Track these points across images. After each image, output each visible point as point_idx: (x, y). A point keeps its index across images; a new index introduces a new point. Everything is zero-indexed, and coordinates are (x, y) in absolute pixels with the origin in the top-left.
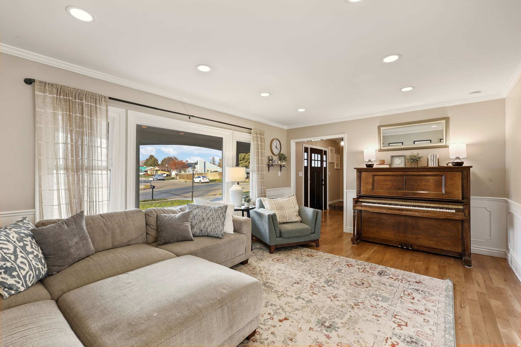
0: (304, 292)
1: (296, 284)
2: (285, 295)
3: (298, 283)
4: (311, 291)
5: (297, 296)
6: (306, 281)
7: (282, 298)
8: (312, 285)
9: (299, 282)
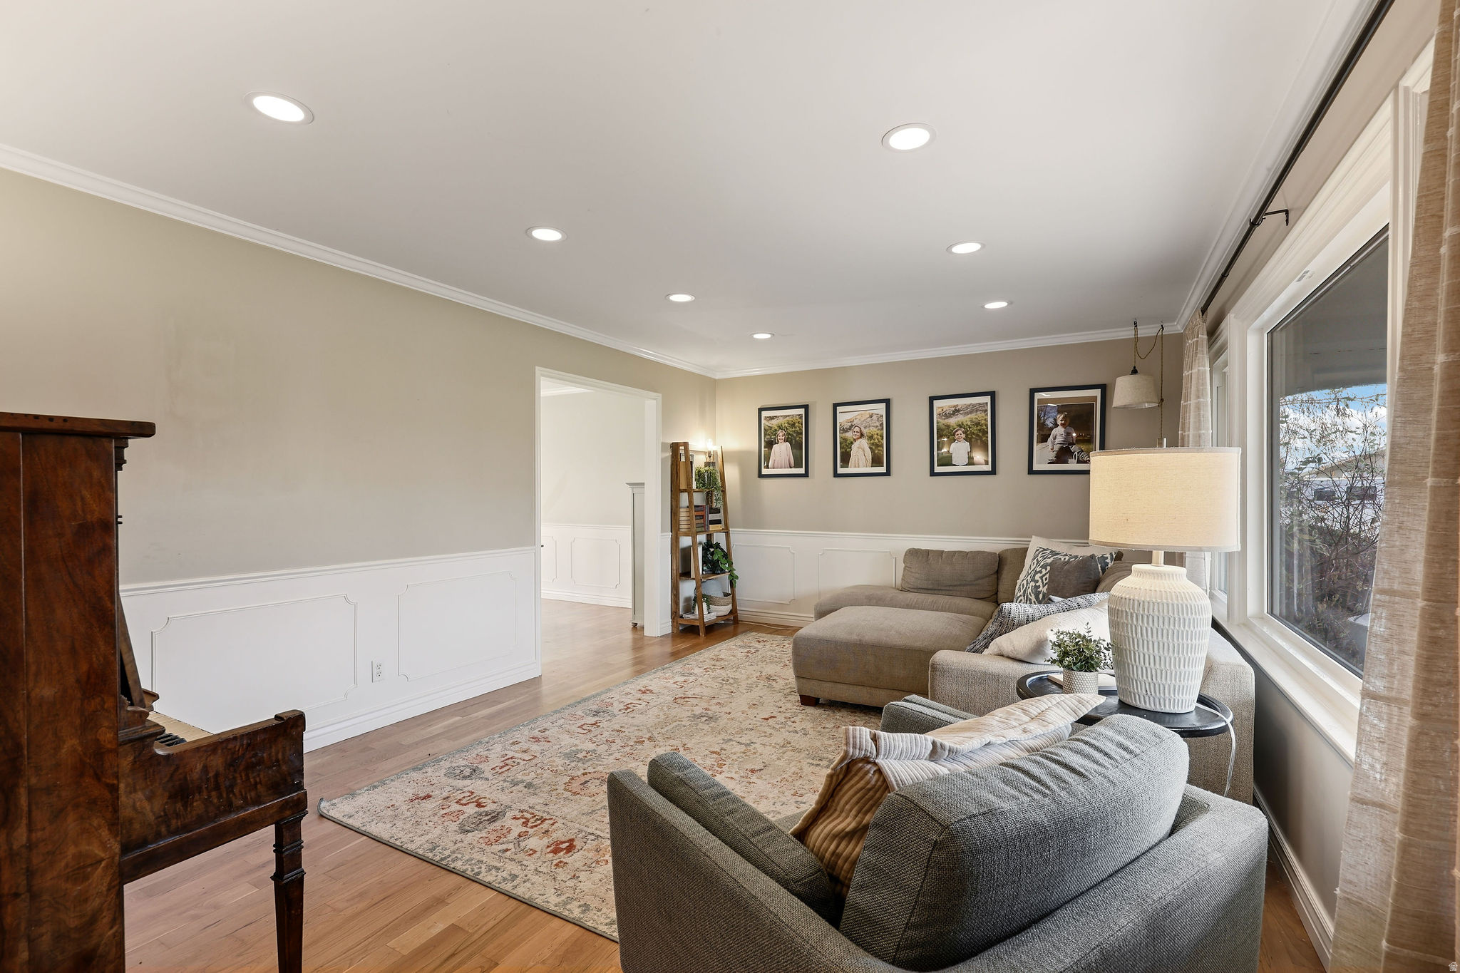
0: (739, 755)
1: (757, 768)
2: (778, 747)
3: (753, 771)
4: (723, 757)
5: (751, 748)
6: (732, 778)
7: (781, 742)
8: (719, 769)
9: (750, 773)
